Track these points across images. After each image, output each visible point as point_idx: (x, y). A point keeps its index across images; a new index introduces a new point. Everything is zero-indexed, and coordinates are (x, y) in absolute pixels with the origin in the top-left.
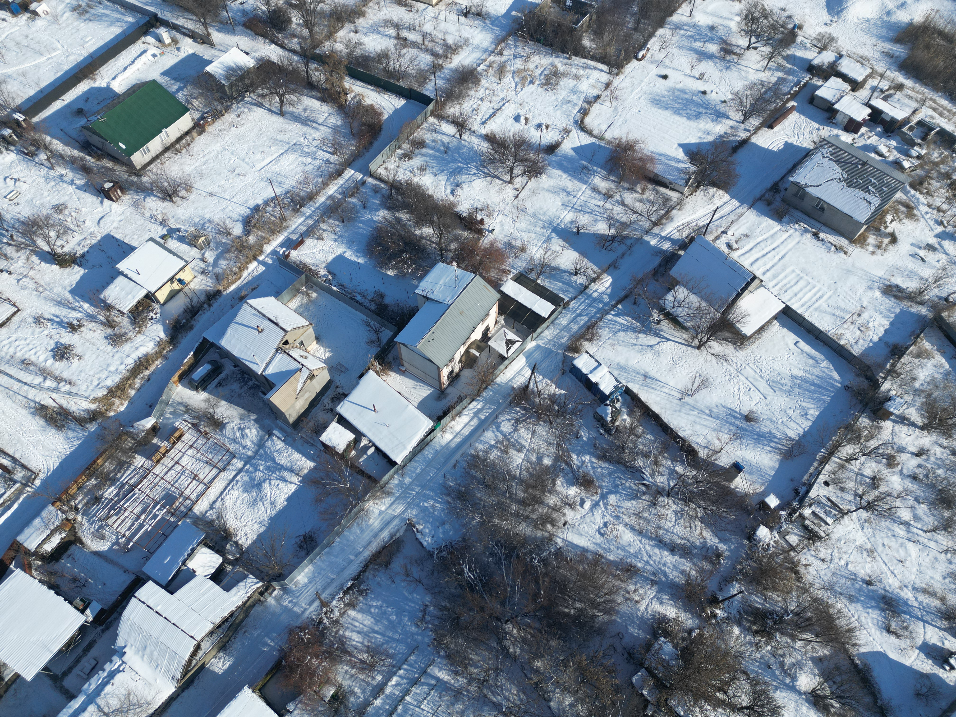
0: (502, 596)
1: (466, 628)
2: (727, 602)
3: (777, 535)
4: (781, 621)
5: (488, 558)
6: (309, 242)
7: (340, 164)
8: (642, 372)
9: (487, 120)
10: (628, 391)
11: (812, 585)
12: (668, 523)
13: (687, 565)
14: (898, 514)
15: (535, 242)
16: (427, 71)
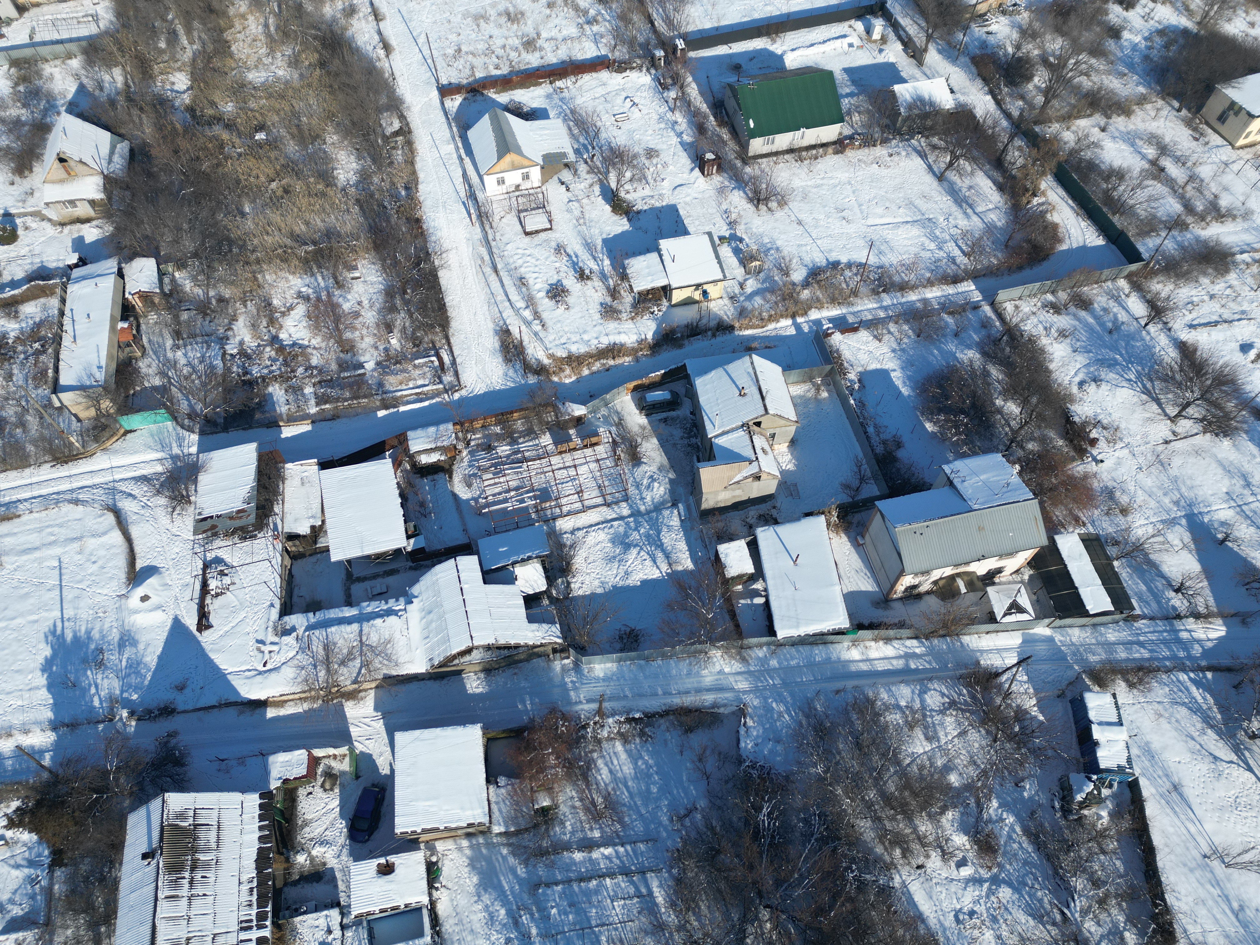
0: (783, 874)
1: (719, 870)
5: (799, 820)
6: (864, 335)
7: (965, 271)
8: (1176, 779)
9: (1200, 325)
10: (1134, 786)
15: (1150, 513)
16: (1161, 222)
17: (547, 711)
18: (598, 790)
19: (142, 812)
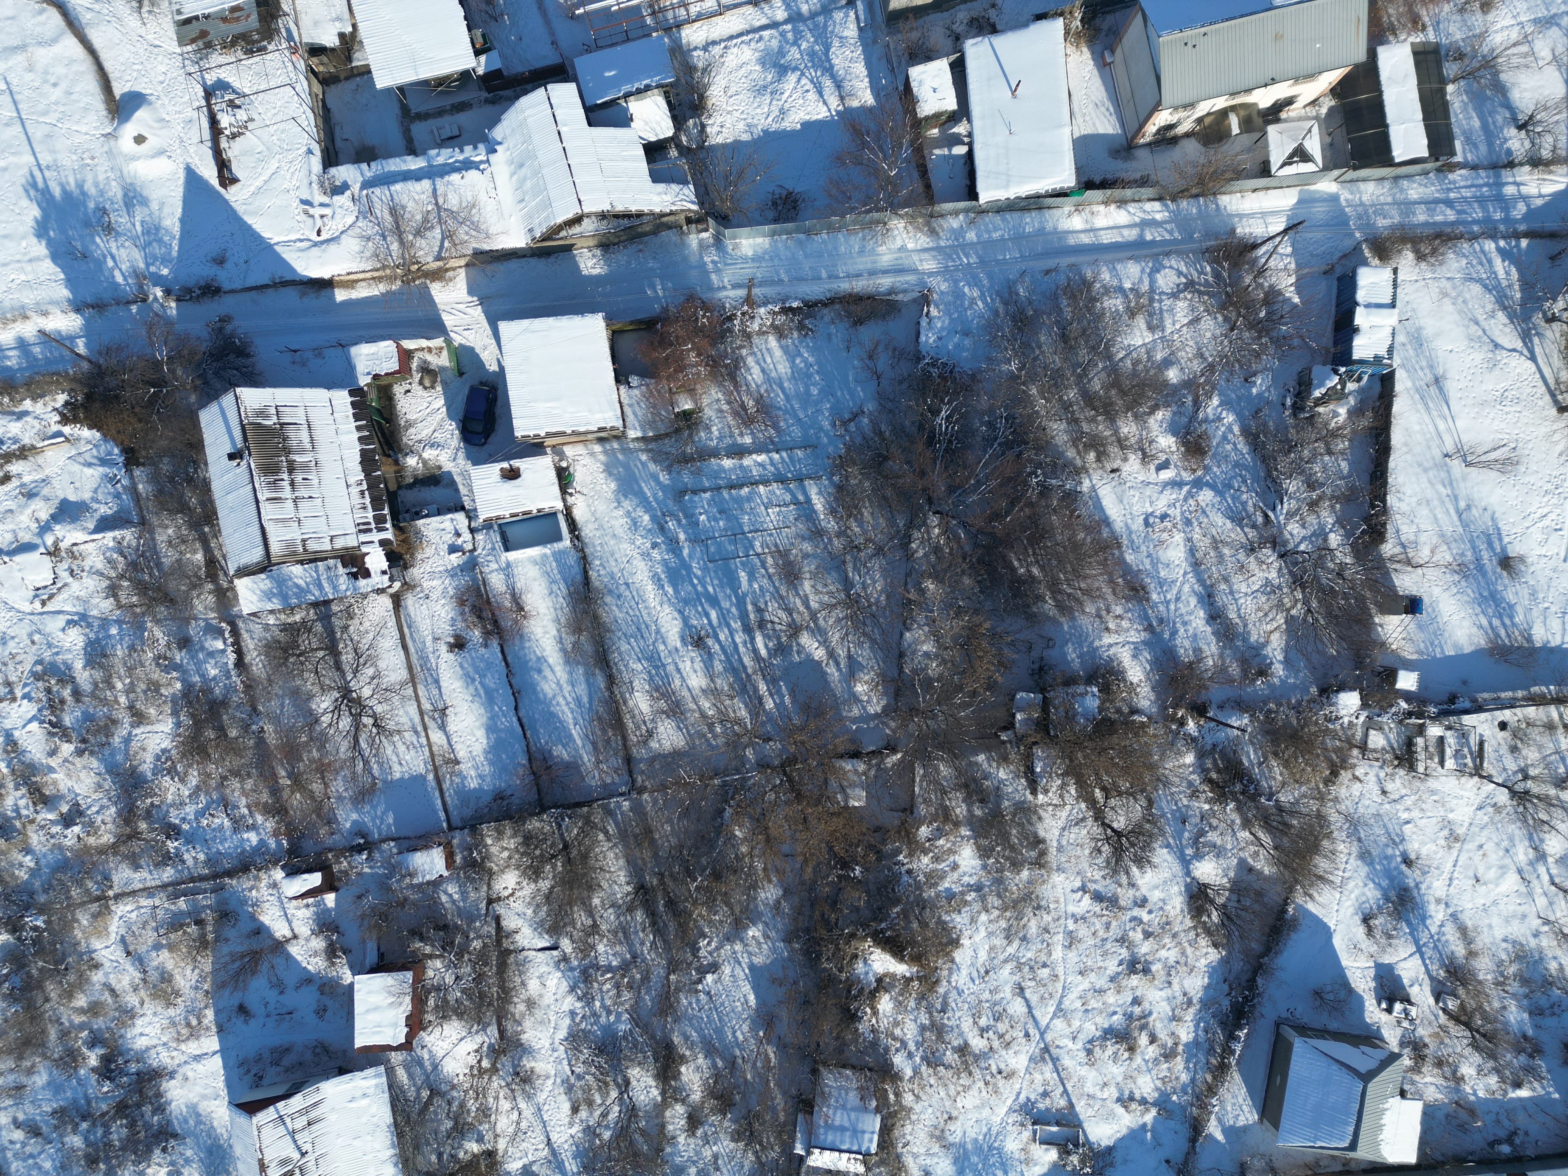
0: (958, 480)
2: (1212, 724)
3: (1362, 718)
4: (1254, 797)
5: (982, 423)
8: (1440, 371)
10: (1387, 380)
11: (1336, 800)
12: (1244, 585)
13: (1211, 648)
14: (1547, 836)
15: (1522, 7)
17: (682, 299)
18: (749, 392)
19: (213, 408)
